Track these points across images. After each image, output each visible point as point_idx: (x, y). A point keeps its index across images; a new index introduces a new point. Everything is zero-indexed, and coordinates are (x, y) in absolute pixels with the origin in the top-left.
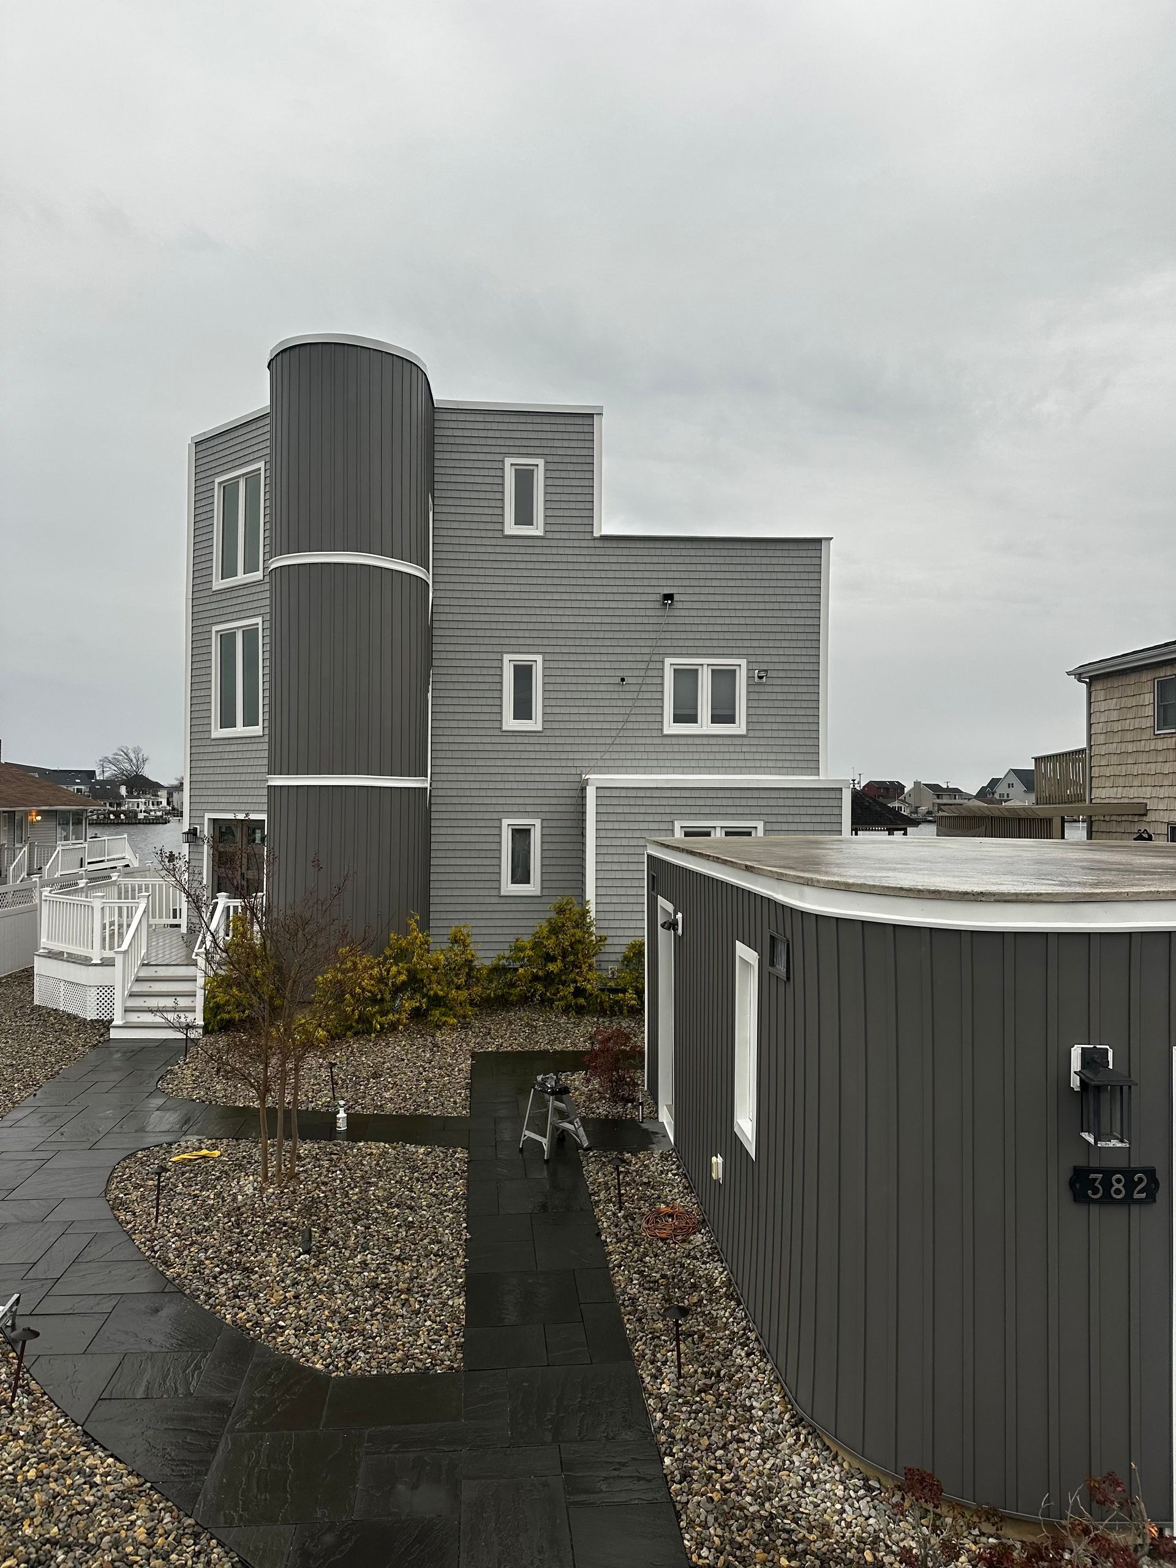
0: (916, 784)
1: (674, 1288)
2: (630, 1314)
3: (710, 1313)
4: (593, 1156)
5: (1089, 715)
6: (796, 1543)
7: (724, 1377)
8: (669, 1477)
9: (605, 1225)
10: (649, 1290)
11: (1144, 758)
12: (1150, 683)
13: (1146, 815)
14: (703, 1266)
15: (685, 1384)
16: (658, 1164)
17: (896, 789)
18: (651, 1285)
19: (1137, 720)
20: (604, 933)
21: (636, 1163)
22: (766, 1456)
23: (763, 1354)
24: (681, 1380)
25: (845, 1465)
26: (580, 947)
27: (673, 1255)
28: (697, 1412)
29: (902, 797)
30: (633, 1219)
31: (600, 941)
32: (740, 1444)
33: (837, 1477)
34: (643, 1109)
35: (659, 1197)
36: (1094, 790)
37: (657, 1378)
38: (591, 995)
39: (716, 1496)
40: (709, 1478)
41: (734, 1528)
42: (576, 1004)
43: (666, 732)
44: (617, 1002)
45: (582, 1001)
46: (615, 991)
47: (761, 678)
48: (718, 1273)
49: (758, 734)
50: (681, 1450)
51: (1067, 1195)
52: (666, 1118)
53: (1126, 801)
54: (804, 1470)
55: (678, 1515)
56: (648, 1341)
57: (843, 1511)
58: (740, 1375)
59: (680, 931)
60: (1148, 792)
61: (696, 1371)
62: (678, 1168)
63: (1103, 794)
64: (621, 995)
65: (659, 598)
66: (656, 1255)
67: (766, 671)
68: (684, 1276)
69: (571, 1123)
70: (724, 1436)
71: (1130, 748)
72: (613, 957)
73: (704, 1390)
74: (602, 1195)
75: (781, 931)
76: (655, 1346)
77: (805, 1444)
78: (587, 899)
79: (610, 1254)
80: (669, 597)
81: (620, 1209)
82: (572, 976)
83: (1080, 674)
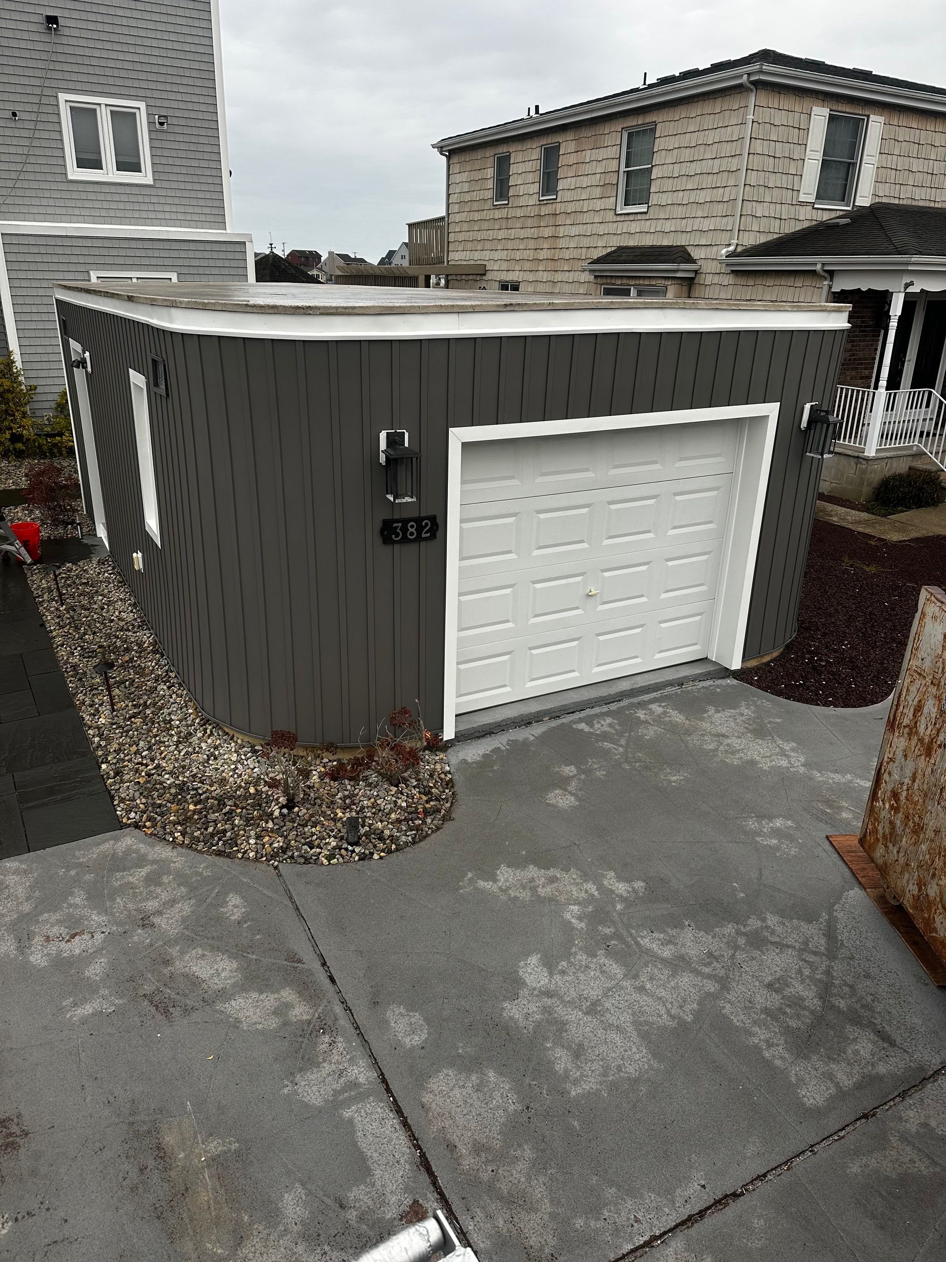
0: (331, 253)
1: (110, 653)
2: (72, 677)
3: (139, 665)
4: (37, 569)
5: (448, 186)
6: (201, 795)
7: (150, 705)
8: (105, 776)
9: (49, 618)
10: (88, 658)
11: (485, 225)
12: (492, 158)
13: (485, 275)
14: (135, 635)
15: (119, 715)
16: (95, 568)
17: (315, 257)
18: (88, 654)
19: (482, 191)
20: (33, 383)
21: (77, 570)
22: (181, 748)
23: (180, 685)
24: (114, 713)
25: (239, 741)
26: (10, 396)
27: (109, 631)
28: (127, 732)
29: (319, 266)
30: (74, 610)
31: (31, 390)
32: (161, 745)
33: (233, 750)
34: (81, 529)
35: (97, 592)
36: (450, 253)
37: (95, 716)
38: (28, 440)
39: (141, 780)
40: (137, 769)
41: (155, 796)
42: (15, 449)
43: (70, 177)
44: (55, 445)
45: (20, 446)
46: (53, 436)
47: (162, 124)
48: (146, 637)
49: (166, 185)
50: (115, 758)
51: (379, 540)
52: (102, 532)
53: (472, 262)
54: (209, 751)
55: (112, 798)
56: (88, 693)
57: (237, 768)
58: (162, 702)
59: (89, 369)
60: (487, 255)
61: (127, 706)
62: (113, 569)
63: (458, 256)
64: (58, 438)
65: (42, 20)
66: (94, 633)
67: (166, 117)
68: (118, 644)
69: (12, 544)
70: (149, 742)
71: (477, 216)
72: (47, 405)
73: (134, 716)
74: (46, 597)
75: (159, 354)
76: (93, 695)
77: (212, 734)
78: (11, 350)
79: (54, 638)
80: (52, 20)
81: (62, 605)
82: (6, 423)
83: (441, 147)
